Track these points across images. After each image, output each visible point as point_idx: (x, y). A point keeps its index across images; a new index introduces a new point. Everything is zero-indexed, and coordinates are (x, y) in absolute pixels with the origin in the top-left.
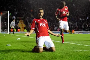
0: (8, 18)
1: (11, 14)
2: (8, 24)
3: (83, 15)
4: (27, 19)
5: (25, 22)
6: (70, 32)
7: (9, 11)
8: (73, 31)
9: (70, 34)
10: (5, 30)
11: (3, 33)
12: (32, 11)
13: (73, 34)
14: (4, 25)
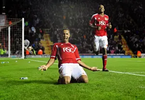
0: (21, 31)
1: (27, 23)
2: (21, 41)
4: (56, 32)
5: (52, 37)
6: (133, 55)
7: (23, 19)
8: (139, 54)
9: (133, 58)
10: (17, 52)
12: (65, 18)
13: (138, 58)
14: (16, 43)
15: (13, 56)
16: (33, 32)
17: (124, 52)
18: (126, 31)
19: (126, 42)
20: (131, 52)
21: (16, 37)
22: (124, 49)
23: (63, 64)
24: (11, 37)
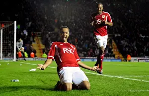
0: (14, 34)
1: (19, 26)
2: (13, 44)
3: (146, 29)
4: (47, 35)
5: (44, 40)
6: (123, 59)
7: (15, 22)
8: (129, 57)
9: (123, 62)
10: (9, 54)
11: (6, 60)
12: (56, 21)
13: (128, 62)
14: (8, 46)
15: (5, 58)
16: (25, 34)
17: (114, 56)
18: (116, 35)
19: (116, 47)
20: (121, 55)
21: (8, 40)
22: (114, 53)
23: (64, 68)
24: (3, 40)
